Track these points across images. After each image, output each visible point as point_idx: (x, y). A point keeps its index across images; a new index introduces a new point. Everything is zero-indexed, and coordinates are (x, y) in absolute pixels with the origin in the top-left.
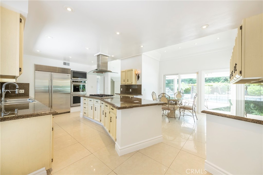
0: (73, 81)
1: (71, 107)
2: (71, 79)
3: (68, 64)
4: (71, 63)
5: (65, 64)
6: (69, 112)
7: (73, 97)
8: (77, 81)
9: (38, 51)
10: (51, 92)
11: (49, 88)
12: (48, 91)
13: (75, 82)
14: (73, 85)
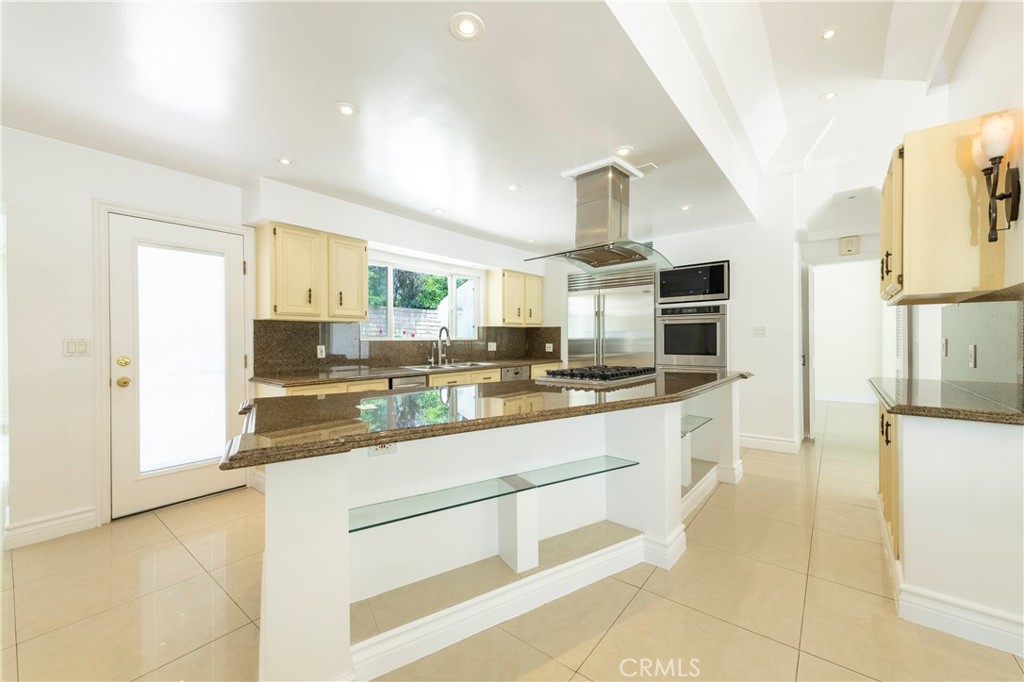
0: (665, 312)
2: (657, 304)
13: (674, 311)
14: (663, 325)
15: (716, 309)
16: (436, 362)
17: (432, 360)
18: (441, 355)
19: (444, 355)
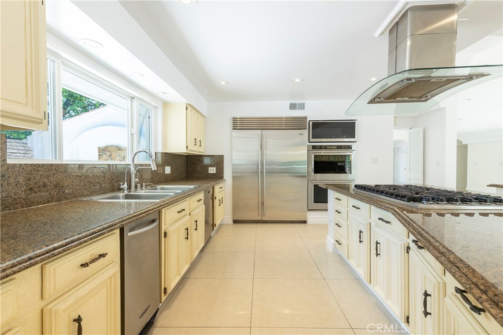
0: (314, 147)
1: (309, 210)
2: (310, 142)
3: (302, 106)
4: (308, 104)
5: (293, 107)
6: (305, 222)
7: (314, 185)
8: (326, 146)
9: (223, 83)
10: (262, 173)
11: (258, 165)
12: (256, 171)
13: (321, 147)
14: (313, 156)
15: (349, 147)
16: (129, 188)
17: (125, 186)
18: (134, 180)
19: (137, 180)
